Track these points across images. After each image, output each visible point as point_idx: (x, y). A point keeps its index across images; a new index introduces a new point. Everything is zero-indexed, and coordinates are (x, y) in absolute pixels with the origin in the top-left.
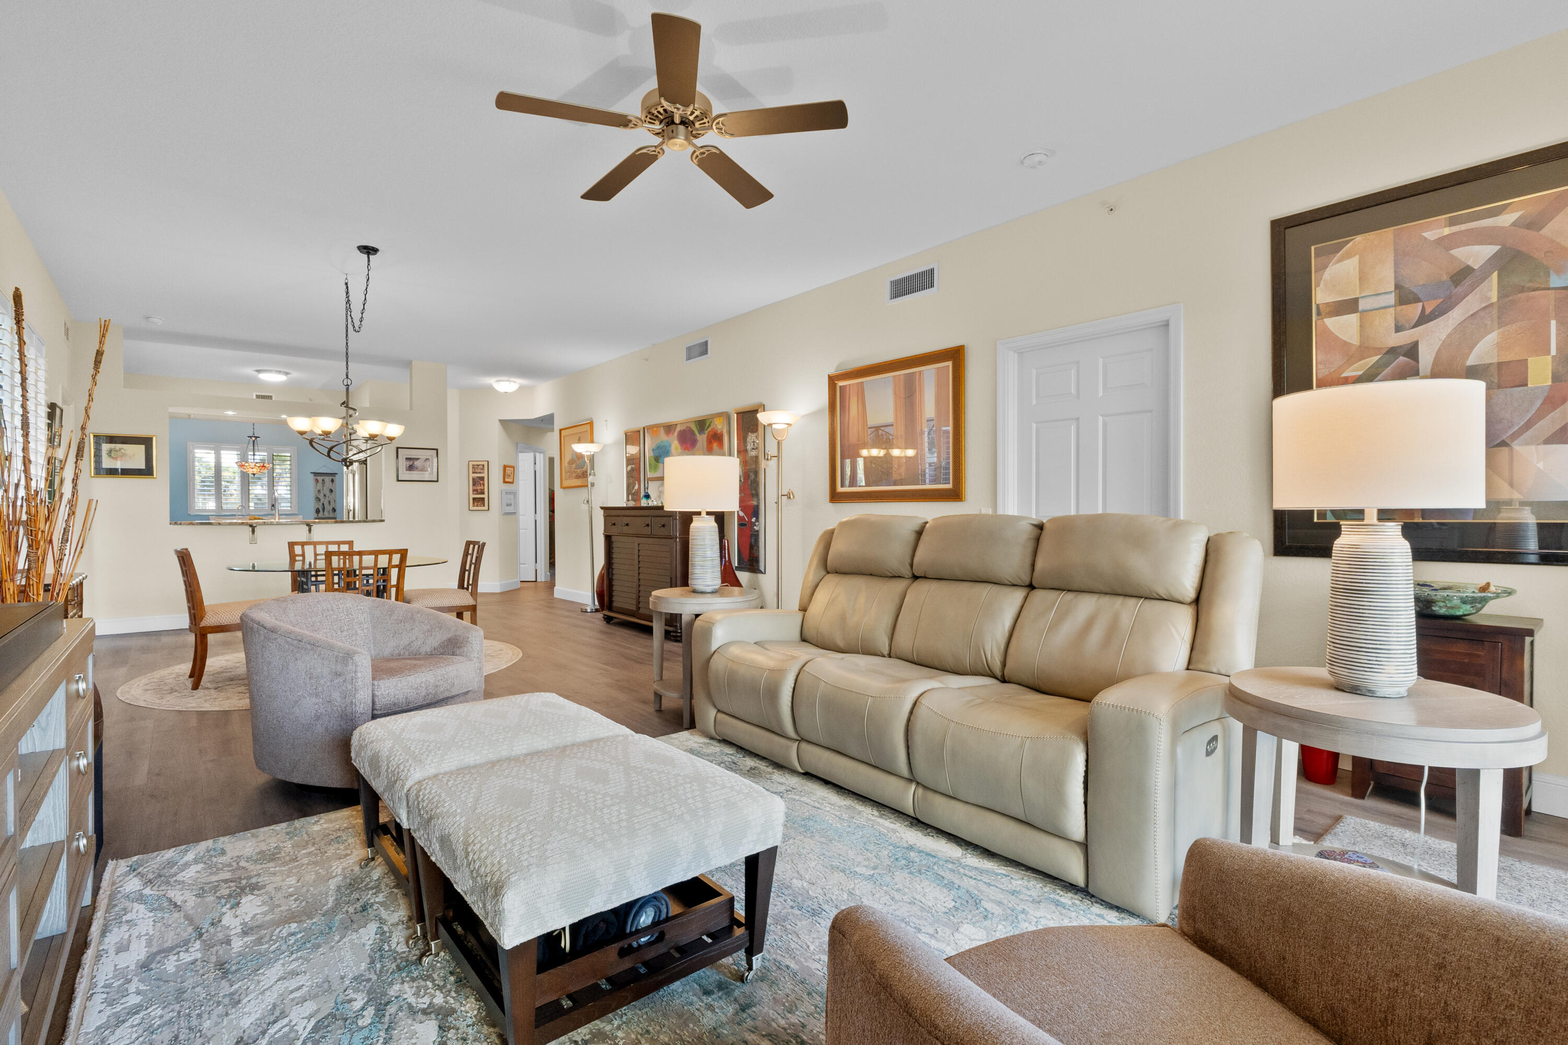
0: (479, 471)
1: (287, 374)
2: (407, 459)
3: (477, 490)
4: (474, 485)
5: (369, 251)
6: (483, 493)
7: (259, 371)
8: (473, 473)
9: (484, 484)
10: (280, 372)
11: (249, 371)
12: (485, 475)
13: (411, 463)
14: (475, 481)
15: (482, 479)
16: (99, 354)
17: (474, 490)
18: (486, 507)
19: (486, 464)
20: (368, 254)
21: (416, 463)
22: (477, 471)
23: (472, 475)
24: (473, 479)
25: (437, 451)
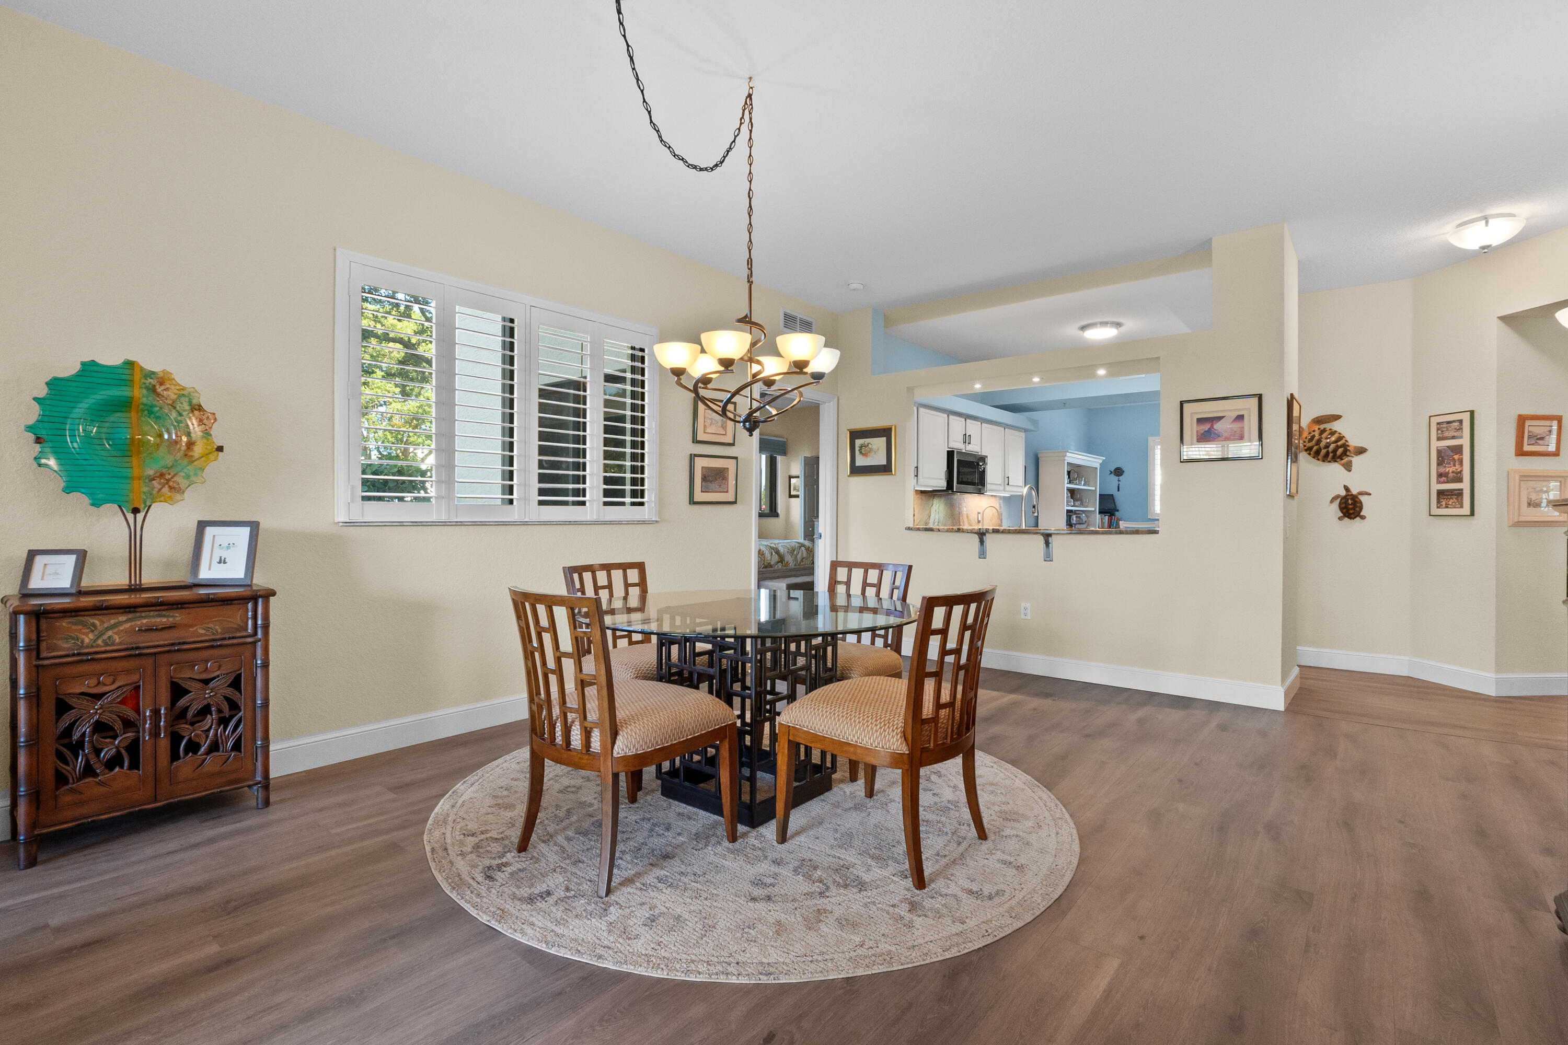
0: (1452, 433)
1: (1118, 325)
2: (1200, 421)
3: (1445, 475)
4: (1440, 463)
6: (1460, 480)
7: (1083, 328)
8: (1439, 439)
9: (1461, 462)
12: (1465, 442)
13: (1206, 427)
14: (1442, 457)
15: (1458, 449)
17: (1440, 475)
18: (1466, 510)
19: (1466, 418)
21: (1218, 426)
22: (1446, 434)
23: (1436, 444)
24: (1439, 452)
25: (1260, 397)
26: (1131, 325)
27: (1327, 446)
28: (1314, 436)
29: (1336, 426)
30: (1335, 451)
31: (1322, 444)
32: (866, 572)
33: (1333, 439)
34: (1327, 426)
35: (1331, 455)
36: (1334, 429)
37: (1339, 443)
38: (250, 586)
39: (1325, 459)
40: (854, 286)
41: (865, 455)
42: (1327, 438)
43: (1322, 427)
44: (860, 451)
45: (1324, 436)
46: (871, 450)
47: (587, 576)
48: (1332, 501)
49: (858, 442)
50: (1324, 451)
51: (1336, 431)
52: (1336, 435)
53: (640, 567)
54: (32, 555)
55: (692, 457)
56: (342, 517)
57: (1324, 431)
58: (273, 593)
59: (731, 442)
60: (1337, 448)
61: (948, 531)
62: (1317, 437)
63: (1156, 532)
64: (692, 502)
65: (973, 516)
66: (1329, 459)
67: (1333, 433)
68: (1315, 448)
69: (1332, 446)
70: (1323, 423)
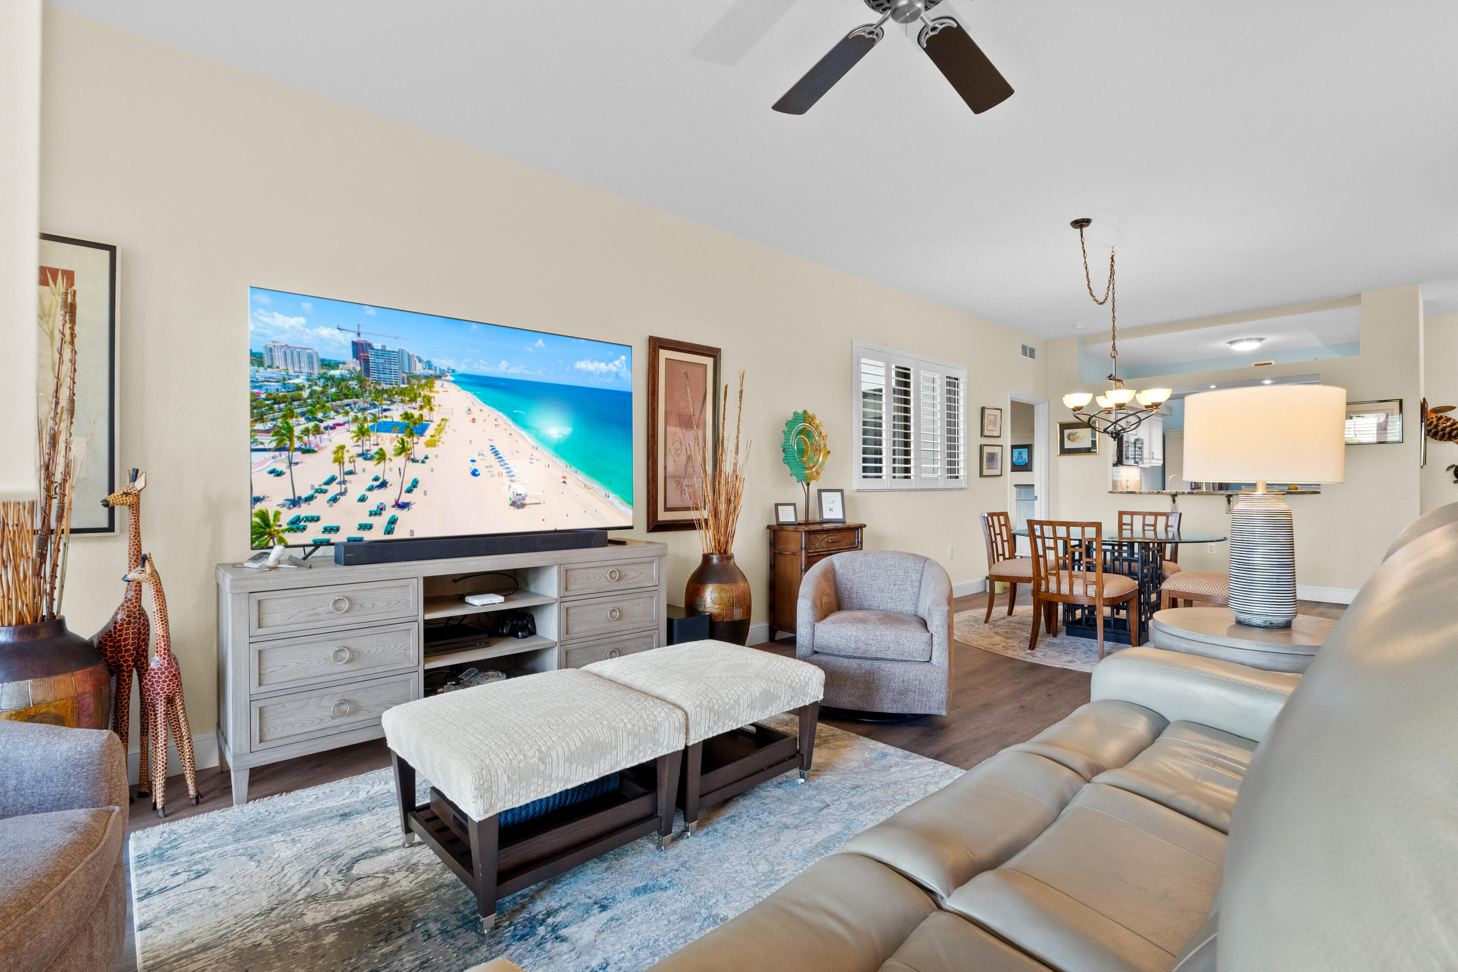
1: (1262, 341)
5: (1081, 224)
7: (1231, 343)
10: (1251, 339)
11: (1222, 344)
16: (741, 392)
20: (1081, 227)
25: (1401, 402)
26: (1270, 339)
27: (1444, 429)
28: (1432, 422)
29: (1450, 414)
30: (1450, 433)
31: (1440, 428)
32: (1144, 518)
33: (1449, 424)
34: (1444, 414)
35: (1447, 435)
36: (1449, 416)
37: (1454, 427)
38: (844, 522)
39: (1442, 438)
40: (1079, 327)
41: (1073, 441)
42: (1443, 424)
43: (1439, 415)
44: (1069, 438)
45: (1441, 421)
46: (1078, 437)
47: (995, 518)
48: (1448, 469)
49: (1067, 432)
50: (1441, 433)
51: (1451, 418)
52: (1451, 421)
53: (1005, 514)
54: (777, 505)
55: (981, 447)
56: (855, 488)
57: (1441, 418)
58: (865, 526)
59: (998, 435)
60: (1452, 430)
61: (1149, 493)
62: (1435, 423)
63: (1318, 493)
64: (981, 475)
65: (1124, 484)
66: (1445, 438)
67: (1448, 420)
68: (1433, 431)
69: (1448, 429)
70: (1440, 412)
